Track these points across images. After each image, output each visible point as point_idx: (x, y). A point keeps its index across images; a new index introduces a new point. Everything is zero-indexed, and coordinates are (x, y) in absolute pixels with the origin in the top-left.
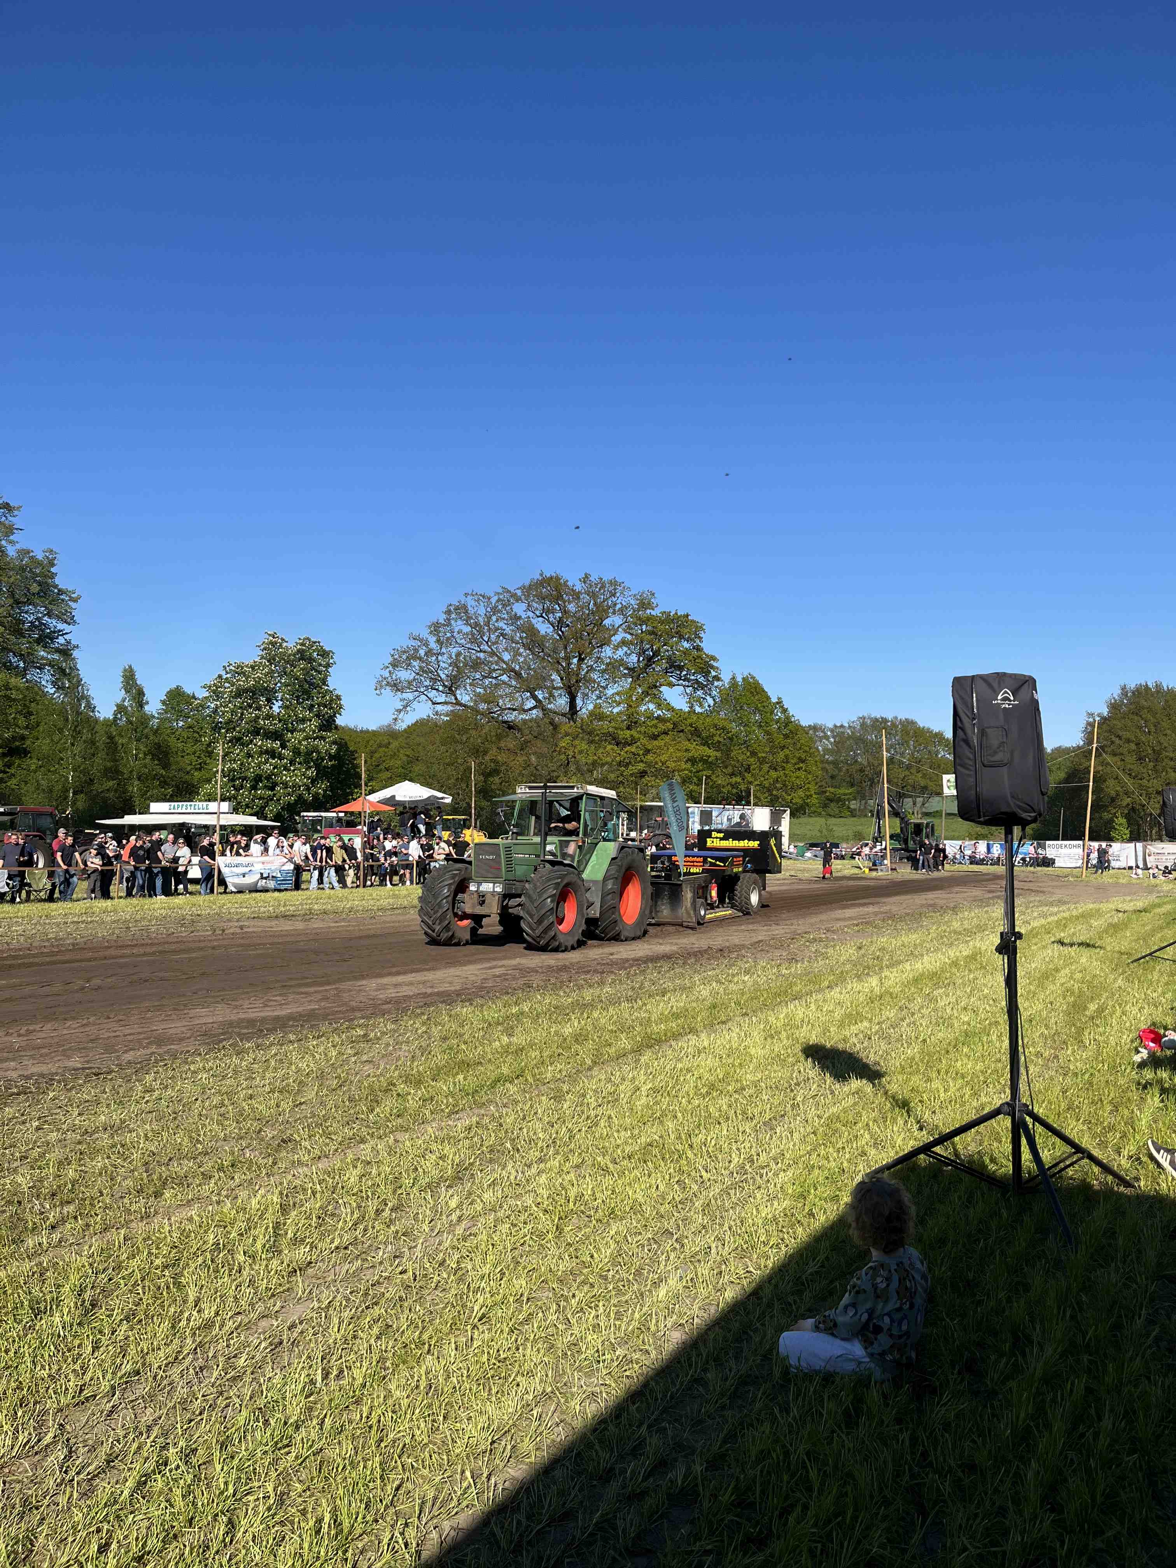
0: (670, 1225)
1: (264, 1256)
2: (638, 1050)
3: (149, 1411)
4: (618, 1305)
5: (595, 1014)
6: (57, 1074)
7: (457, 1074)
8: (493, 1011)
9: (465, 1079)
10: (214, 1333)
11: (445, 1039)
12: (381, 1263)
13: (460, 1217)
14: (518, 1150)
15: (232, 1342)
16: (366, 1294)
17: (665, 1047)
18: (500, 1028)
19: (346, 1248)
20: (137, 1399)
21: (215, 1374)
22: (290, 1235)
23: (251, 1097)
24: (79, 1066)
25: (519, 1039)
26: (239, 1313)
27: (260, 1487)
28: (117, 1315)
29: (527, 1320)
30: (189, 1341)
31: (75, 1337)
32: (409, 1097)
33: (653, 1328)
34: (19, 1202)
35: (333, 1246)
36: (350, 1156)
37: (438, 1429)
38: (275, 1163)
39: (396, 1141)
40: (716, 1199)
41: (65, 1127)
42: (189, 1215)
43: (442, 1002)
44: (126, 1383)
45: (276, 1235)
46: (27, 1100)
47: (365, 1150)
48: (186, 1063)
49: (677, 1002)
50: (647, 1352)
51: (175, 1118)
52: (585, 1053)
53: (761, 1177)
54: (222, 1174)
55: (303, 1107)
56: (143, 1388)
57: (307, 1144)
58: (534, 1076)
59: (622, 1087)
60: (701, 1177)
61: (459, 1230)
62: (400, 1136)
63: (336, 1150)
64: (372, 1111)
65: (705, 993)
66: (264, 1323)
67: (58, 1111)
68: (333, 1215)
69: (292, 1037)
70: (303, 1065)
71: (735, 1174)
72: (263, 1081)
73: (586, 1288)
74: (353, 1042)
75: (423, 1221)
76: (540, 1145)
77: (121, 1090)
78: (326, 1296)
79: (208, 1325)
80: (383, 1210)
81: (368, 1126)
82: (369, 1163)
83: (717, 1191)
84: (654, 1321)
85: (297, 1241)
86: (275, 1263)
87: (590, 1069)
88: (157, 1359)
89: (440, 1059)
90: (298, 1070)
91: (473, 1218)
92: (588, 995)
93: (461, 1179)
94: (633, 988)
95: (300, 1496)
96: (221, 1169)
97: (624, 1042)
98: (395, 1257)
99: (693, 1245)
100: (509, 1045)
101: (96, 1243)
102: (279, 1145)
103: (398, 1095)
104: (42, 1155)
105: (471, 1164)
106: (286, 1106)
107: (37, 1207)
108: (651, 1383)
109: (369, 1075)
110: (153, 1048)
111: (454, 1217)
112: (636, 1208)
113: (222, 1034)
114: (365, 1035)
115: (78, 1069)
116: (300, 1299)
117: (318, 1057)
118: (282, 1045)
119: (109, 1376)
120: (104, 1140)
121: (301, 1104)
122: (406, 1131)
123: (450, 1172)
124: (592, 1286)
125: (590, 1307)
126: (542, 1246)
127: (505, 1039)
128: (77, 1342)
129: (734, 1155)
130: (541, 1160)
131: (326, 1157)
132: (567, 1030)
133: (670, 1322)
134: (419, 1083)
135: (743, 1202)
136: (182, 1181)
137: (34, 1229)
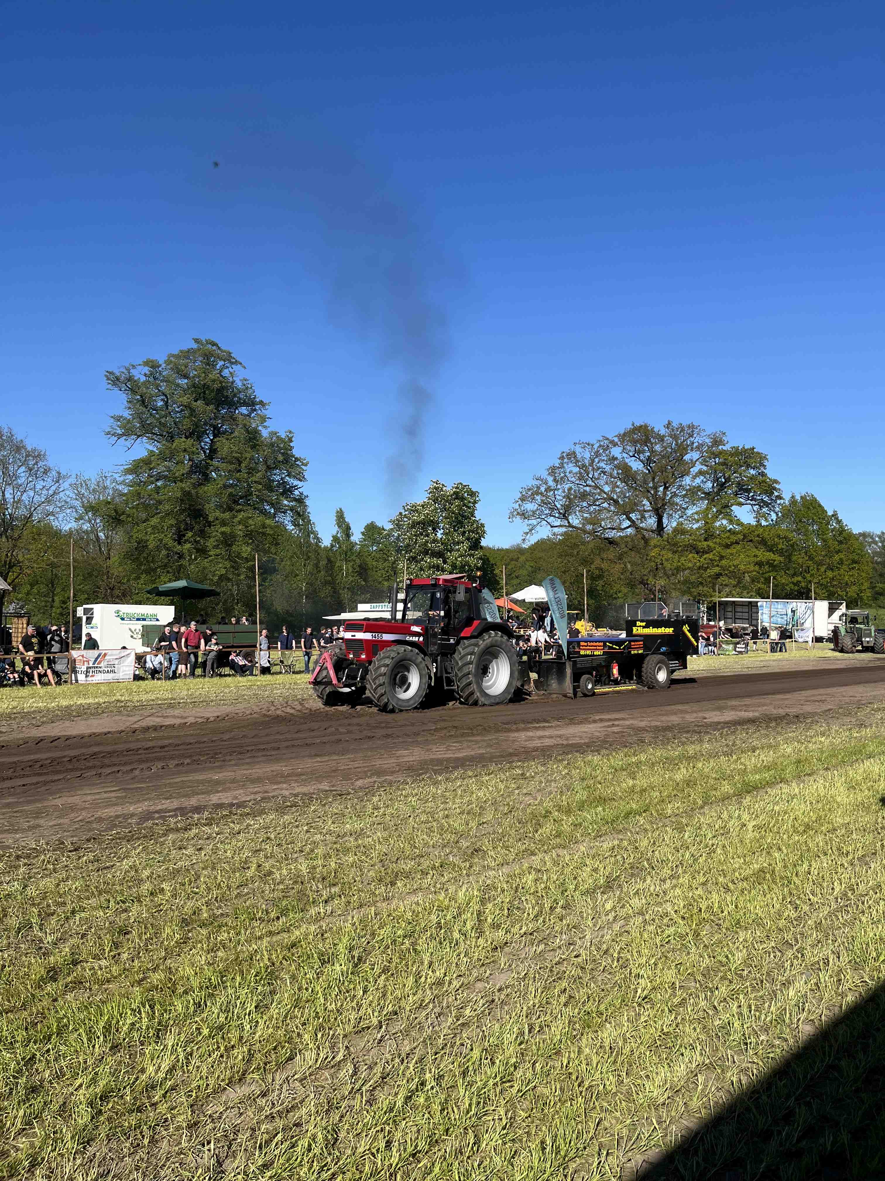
0: (788, 937)
1: (473, 935)
2: (739, 795)
3: (406, 1042)
4: (756, 999)
5: (700, 765)
6: (314, 793)
7: (597, 806)
8: (618, 759)
9: (604, 810)
10: (445, 989)
11: (583, 779)
12: (560, 947)
13: (615, 917)
14: (653, 868)
15: (458, 997)
16: (551, 971)
17: (762, 792)
18: (624, 773)
19: (531, 934)
20: (397, 1033)
21: (450, 1020)
22: (489, 920)
23: (447, 816)
24: (327, 788)
25: (641, 782)
26: (460, 976)
27: (494, 1110)
28: (377, 970)
29: (683, 1003)
30: (428, 992)
31: (350, 982)
32: (563, 823)
33: (787, 1021)
34: (302, 883)
35: (522, 931)
36: (526, 865)
37: (622, 1082)
38: (471, 867)
39: (558, 856)
40: (826, 919)
41: (324, 831)
42: (416, 900)
43: (577, 751)
44: (389, 1020)
45: (480, 921)
46: (297, 811)
47: (536, 860)
48: (399, 789)
49: (766, 757)
50: (786, 1040)
51: (396, 829)
52: (696, 796)
53: (863, 903)
54: (435, 872)
55: (485, 826)
56: (400, 1026)
57: (492, 853)
58: (657, 811)
59: (732, 823)
60: (810, 900)
61: (616, 927)
62: (561, 852)
63: (514, 860)
64: (537, 831)
65: (789, 750)
66: (479, 985)
67: (318, 820)
68: (518, 908)
69: (470, 773)
70: (481, 794)
71: (839, 900)
72: (455, 806)
73: (727, 982)
74: (514, 779)
75: (587, 919)
76: (670, 865)
77: (358, 807)
78: (522, 969)
79: (439, 983)
80: (555, 908)
81: (534, 843)
82: (539, 871)
83: (826, 912)
84: (788, 1015)
85: (496, 926)
86: (481, 941)
87: (702, 807)
88: (408, 1005)
89: (582, 795)
90: (478, 798)
91: (627, 918)
92: (691, 749)
93: (611, 887)
94: (727, 745)
95: (523, 1121)
96: (434, 868)
97: (726, 788)
98: (569, 944)
99: (813, 955)
100: (634, 786)
101: (356, 915)
102: (472, 852)
103: (554, 820)
104: (312, 851)
105: (617, 877)
106: (473, 824)
107: (314, 887)
108: (792, 1064)
109: (530, 805)
110: (375, 778)
111: (611, 917)
112: (758, 922)
113: (421, 769)
114: (522, 774)
115: (327, 791)
116: (503, 969)
117: (491, 789)
118: (464, 779)
119: (376, 1014)
120: (351, 842)
121: (483, 823)
122: (564, 848)
123: (602, 881)
124: (731, 982)
125: (733, 999)
126: (683, 945)
127: (631, 782)
128: (352, 986)
129: (835, 884)
130: (672, 877)
131: (508, 864)
132: (679, 777)
133: (803, 1016)
134: (568, 812)
135: (851, 924)
136: (407, 875)
137: (313, 902)
